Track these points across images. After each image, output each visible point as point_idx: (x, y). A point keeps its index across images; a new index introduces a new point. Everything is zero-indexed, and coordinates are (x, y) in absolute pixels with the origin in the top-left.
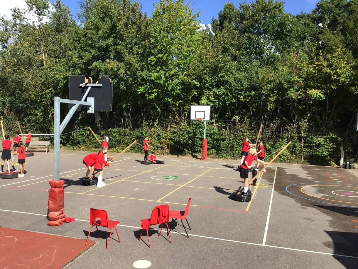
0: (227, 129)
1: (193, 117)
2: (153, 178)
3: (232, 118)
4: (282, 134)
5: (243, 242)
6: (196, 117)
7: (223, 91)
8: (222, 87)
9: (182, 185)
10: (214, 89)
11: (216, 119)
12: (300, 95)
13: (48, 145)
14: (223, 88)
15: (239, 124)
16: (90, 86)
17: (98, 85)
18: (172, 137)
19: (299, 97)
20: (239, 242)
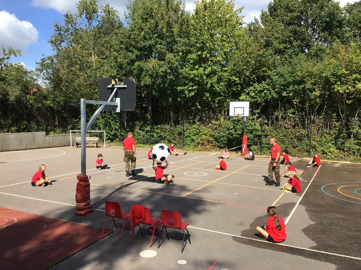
0: (270, 125)
1: (231, 114)
2: (186, 174)
3: (274, 114)
4: (329, 131)
5: (253, 239)
6: (235, 114)
7: (265, 86)
8: (263, 82)
9: (212, 181)
10: (255, 84)
11: (258, 115)
12: (348, 89)
13: (97, 141)
14: (265, 83)
15: (282, 119)
16: (116, 88)
17: (123, 86)
18: (213, 133)
19: (347, 91)
20: (250, 239)
